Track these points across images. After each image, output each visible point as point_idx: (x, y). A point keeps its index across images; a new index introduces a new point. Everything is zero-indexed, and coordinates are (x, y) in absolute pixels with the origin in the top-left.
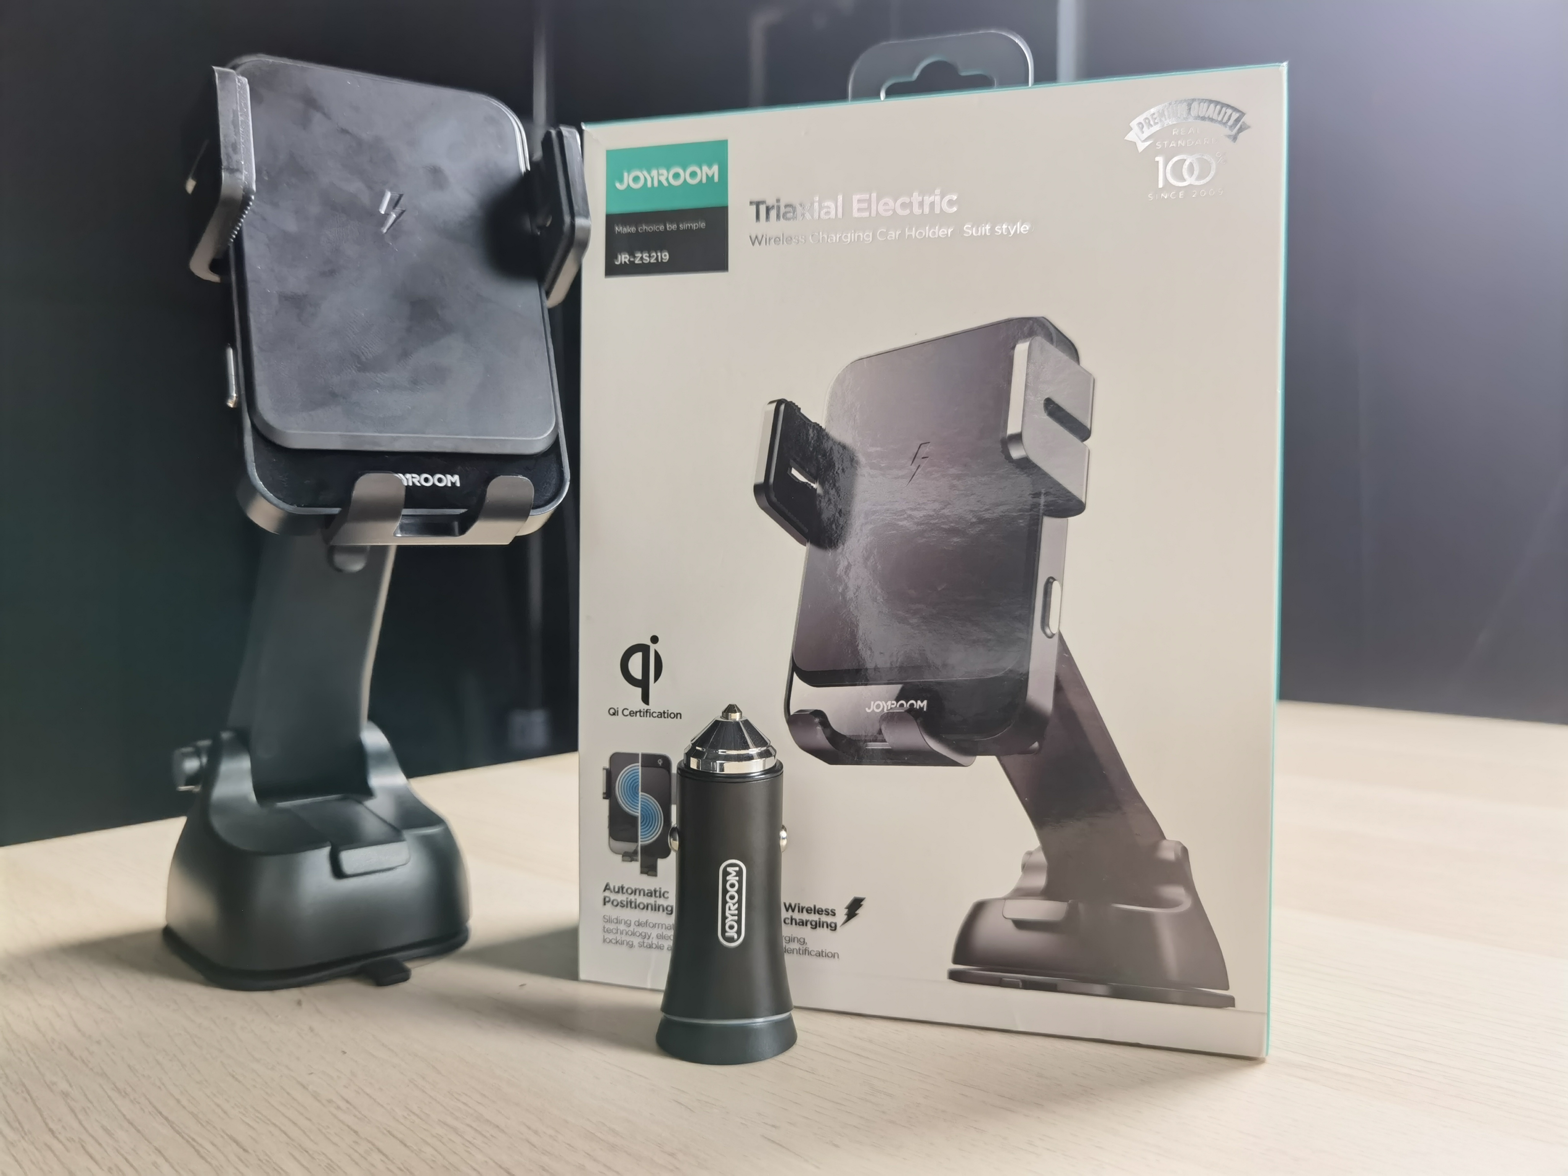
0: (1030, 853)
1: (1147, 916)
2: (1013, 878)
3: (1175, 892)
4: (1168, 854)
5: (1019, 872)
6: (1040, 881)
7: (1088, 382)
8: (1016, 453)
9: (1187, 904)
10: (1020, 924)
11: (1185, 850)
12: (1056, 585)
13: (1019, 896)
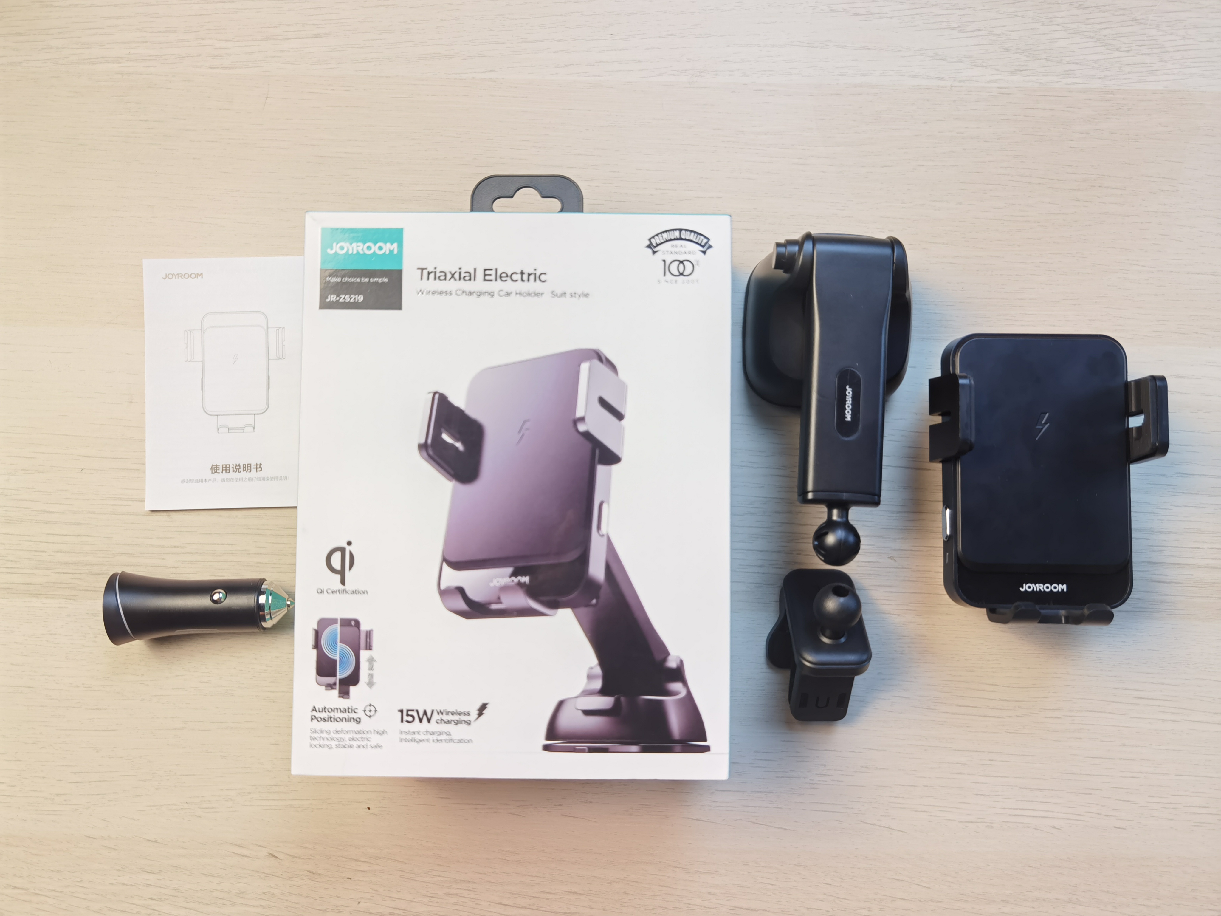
0: (591, 668)
1: (660, 702)
2: (582, 684)
3: (676, 686)
4: (672, 664)
5: (585, 680)
6: (598, 684)
7: (622, 388)
8: (582, 428)
9: (683, 693)
10: (587, 713)
11: (681, 662)
12: (605, 506)
13: (586, 695)
